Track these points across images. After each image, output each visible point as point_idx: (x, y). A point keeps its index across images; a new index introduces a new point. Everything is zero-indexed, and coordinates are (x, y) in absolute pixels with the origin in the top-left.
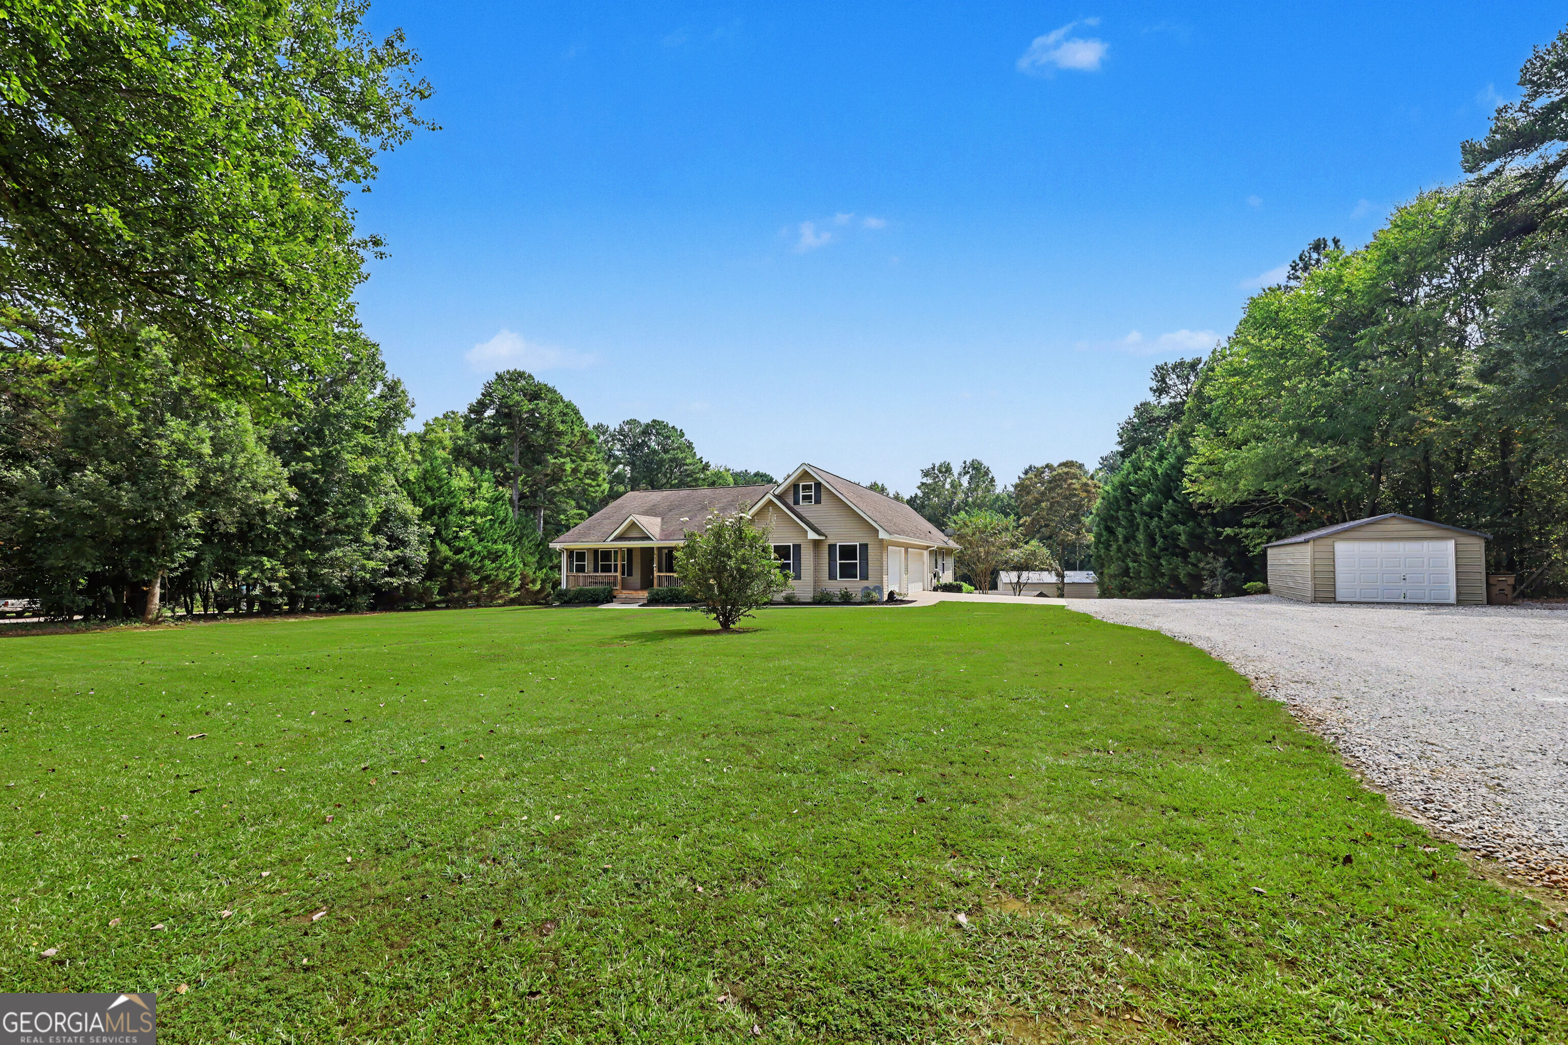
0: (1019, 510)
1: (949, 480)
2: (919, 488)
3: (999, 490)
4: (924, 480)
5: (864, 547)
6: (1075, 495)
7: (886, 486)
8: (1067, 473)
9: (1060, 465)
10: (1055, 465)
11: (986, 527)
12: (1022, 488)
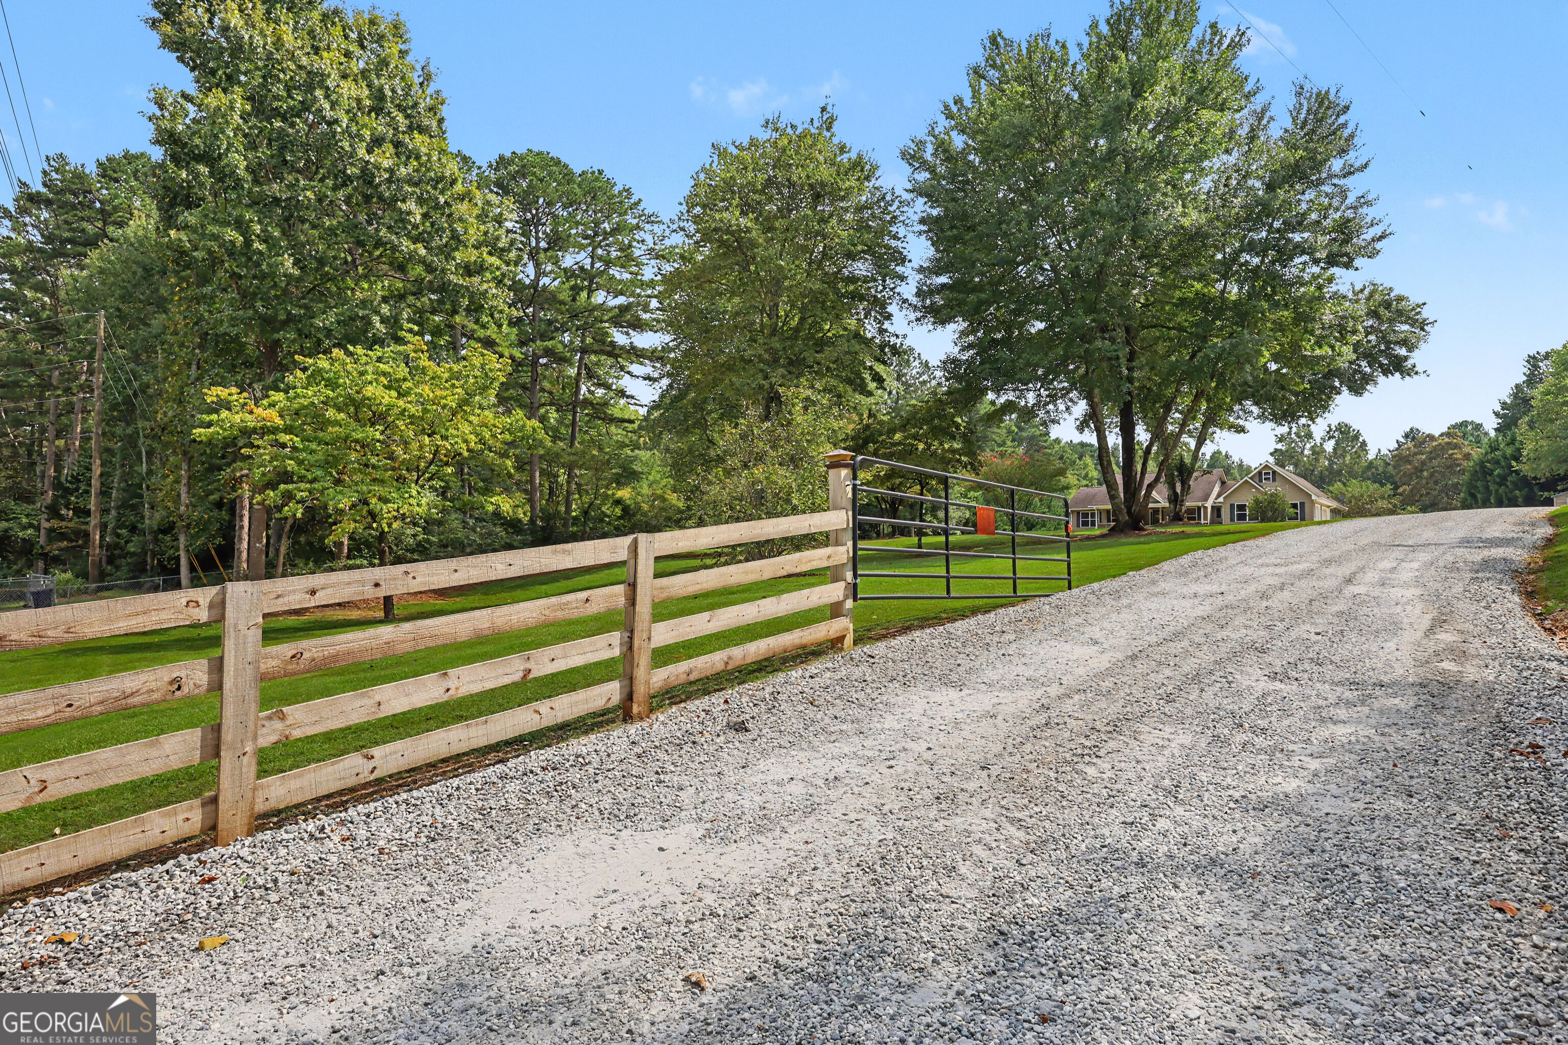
0: (1397, 479)
1: (1308, 446)
2: (1271, 454)
3: (1371, 456)
4: (1279, 446)
5: (1302, 504)
6: (1459, 465)
7: (1230, 453)
8: (1448, 444)
9: (1442, 435)
10: (1437, 435)
11: (1362, 496)
12: (1400, 457)
